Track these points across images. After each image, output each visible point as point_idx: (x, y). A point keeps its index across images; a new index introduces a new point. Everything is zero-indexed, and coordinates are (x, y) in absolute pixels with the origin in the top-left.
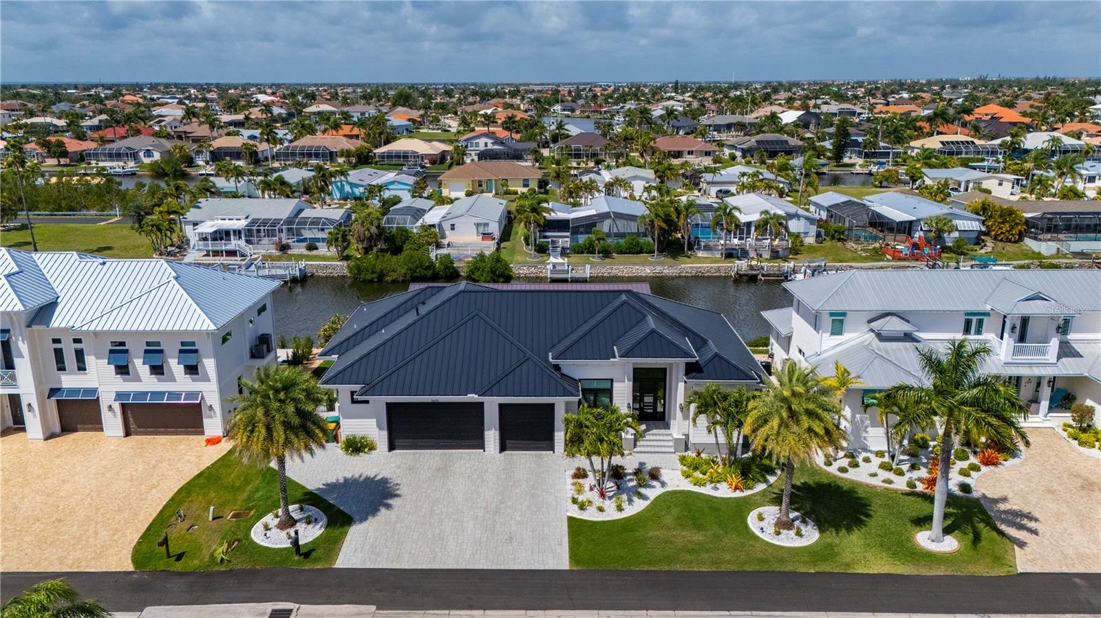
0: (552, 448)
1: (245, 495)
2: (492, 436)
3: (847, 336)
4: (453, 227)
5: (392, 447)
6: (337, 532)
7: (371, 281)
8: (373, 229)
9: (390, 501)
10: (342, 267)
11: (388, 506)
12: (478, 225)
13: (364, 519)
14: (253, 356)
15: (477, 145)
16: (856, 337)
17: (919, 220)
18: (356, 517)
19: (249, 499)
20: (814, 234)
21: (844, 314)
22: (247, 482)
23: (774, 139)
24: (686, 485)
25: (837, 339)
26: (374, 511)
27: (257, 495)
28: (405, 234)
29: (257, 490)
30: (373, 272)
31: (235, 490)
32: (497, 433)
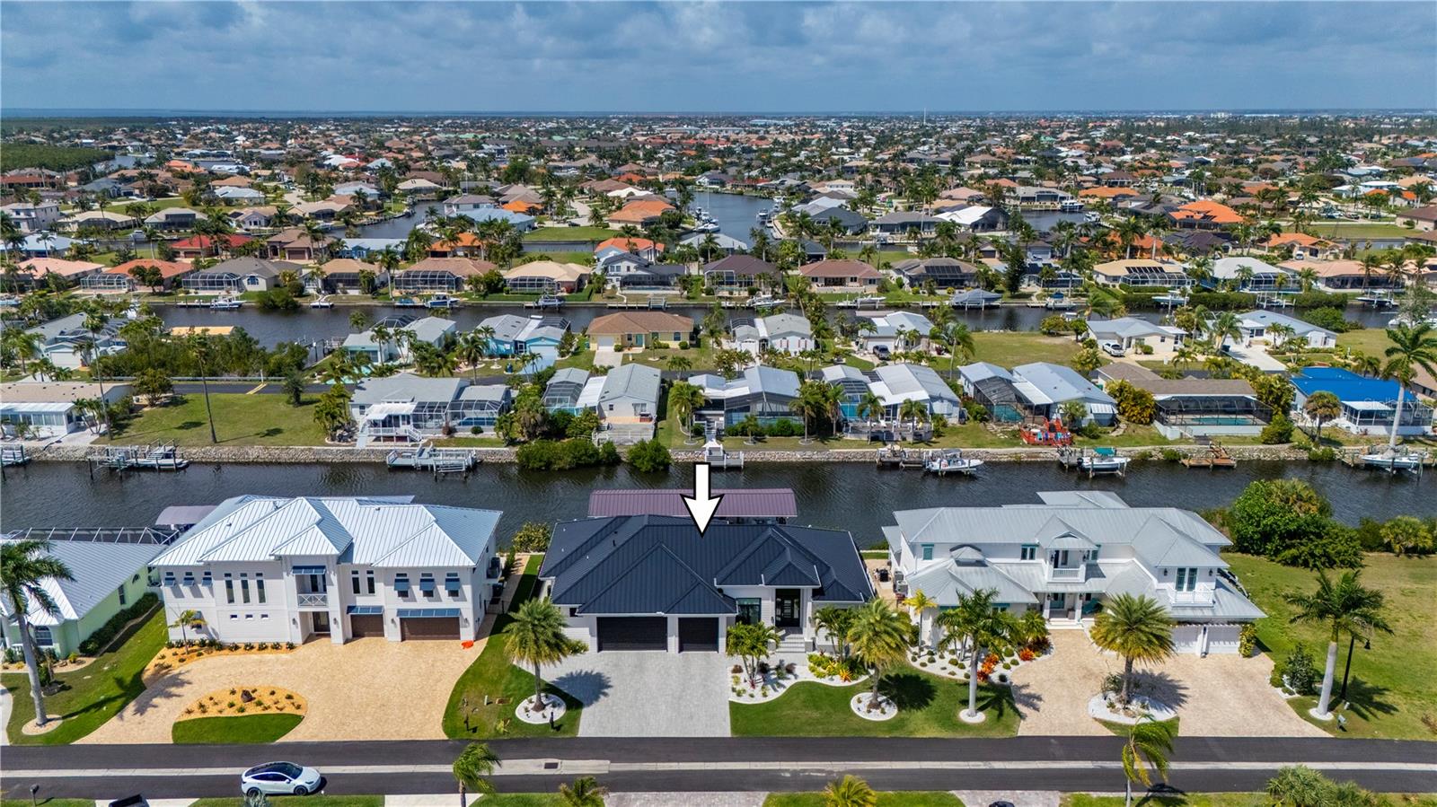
0: (716, 649)
1: (503, 687)
2: (673, 641)
3: (935, 560)
4: (611, 408)
5: (600, 649)
6: (575, 713)
7: (539, 469)
8: (539, 417)
9: (606, 691)
10: (509, 454)
11: (605, 694)
12: (635, 405)
13: (590, 704)
14: (489, 576)
15: (619, 268)
16: (942, 561)
17: (1056, 404)
18: (585, 702)
19: (506, 689)
20: (957, 415)
21: (933, 545)
22: (501, 677)
23: (945, 264)
24: (812, 678)
25: (928, 562)
26: (597, 698)
27: (512, 686)
28: (566, 416)
29: (510, 683)
30: (540, 461)
31: (495, 683)
32: (677, 639)
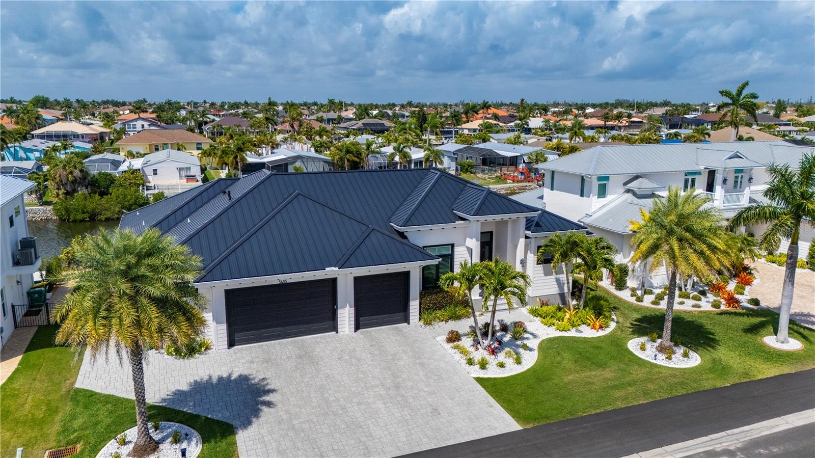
0: (407, 320)
1: (57, 427)
2: (346, 315)
3: (609, 198)
4: (155, 172)
5: (231, 344)
6: (223, 444)
7: (83, 221)
8: (77, 173)
9: (266, 398)
10: (44, 212)
11: (269, 404)
12: (180, 169)
13: (247, 423)
14: (17, 263)
15: (134, 127)
16: (616, 198)
17: (522, 156)
18: (235, 423)
19: (65, 430)
20: (454, 168)
21: (607, 178)
22: (52, 411)
23: (374, 122)
25: (603, 201)
26: (256, 413)
27: (77, 423)
29: (73, 417)
30: (84, 212)
31: (39, 423)
32: (353, 310)
